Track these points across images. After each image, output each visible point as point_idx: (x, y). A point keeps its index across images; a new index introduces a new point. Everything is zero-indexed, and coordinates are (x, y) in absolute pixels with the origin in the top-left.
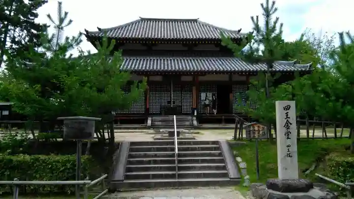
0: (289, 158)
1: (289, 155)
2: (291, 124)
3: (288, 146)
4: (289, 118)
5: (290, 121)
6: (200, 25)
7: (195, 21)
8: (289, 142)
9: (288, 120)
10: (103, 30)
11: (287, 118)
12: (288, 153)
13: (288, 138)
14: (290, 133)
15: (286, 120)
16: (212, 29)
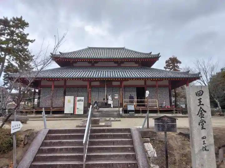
0: (205, 152)
1: (205, 149)
2: (205, 112)
3: (203, 138)
4: (203, 105)
5: (204, 108)
6: (126, 51)
7: (123, 49)
8: (204, 133)
9: (201, 108)
10: (63, 53)
11: (200, 105)
12: (204, 146)
13: (203, 128)
14: (205, 122)
15: (199, 107)
16: (133, 53)
